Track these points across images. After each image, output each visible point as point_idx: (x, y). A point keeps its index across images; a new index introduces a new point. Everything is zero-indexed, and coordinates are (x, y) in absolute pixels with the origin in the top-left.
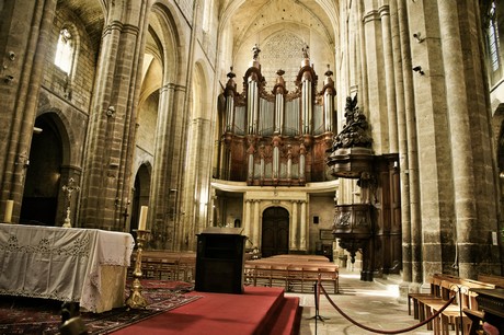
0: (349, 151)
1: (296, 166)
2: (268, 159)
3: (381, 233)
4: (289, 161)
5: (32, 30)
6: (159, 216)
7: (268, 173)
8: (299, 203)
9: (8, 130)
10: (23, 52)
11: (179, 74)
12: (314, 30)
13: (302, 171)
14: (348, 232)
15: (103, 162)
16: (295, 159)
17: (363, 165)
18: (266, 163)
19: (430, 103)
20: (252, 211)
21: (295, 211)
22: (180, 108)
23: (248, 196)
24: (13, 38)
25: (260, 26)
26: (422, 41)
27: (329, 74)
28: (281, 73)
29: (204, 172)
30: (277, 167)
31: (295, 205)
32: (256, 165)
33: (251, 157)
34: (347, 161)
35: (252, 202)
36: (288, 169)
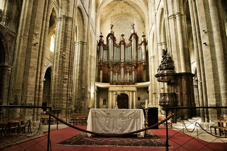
0: (165, 72)
1: (131, 76)
2: (119, 73)
3: (179, 104)
4: (128, 74)
5: (43, 23)
6: (78, 99)
7: (119, 79)
8: (133, 92)
9: (36, 66)
10: (40, 32)
11: (84, 37)
12: (136, 17)
13: (133, 78)
14: (167, 104)
15: (61, 77)
16: (131, 73)
17: (171, 77)
18: (118, 75)
19: (210, 56)
20: (112, 96)
21: (131, 95)
22: (85, 52)
23: (111, 89)
24: (37, 27)
25: (112, 15)
26: (206, 33)
27: (144, 36)
28: (123, 35)
29: (92, 79)
30: (123, 77)
31: (131, 93)
32: (114, 76)
33: (111, 72)
34: (165, 76)
35: (112, 92)
36: (128, 77)
